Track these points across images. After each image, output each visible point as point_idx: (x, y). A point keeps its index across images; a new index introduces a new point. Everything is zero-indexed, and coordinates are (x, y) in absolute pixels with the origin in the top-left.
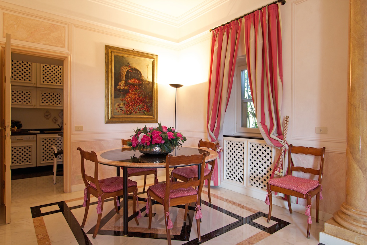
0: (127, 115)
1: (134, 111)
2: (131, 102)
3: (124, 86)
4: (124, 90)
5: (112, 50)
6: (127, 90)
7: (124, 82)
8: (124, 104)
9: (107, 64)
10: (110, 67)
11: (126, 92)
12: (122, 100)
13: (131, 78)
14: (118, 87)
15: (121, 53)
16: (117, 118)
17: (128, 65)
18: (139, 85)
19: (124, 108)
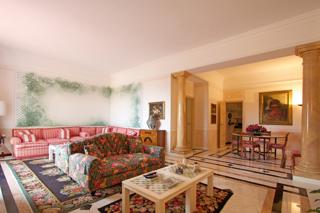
0: (271, 121)
1: (275, 119)
2: (273, 115)
3: (269, 108)
4: (269, 110)
5: (262, 94)
6: (270, 110)
7: (269, 106)
8: (269, 117)
9: (260, 100)
10: (261, 101)
11: (269, 111)
12: (268, 115)
13: (273, 104)
14: (265, 109)
15: (267, 94)
16: (265, 122)
17: (271, 98)
18: (278, 107)
19: (269, 118)
